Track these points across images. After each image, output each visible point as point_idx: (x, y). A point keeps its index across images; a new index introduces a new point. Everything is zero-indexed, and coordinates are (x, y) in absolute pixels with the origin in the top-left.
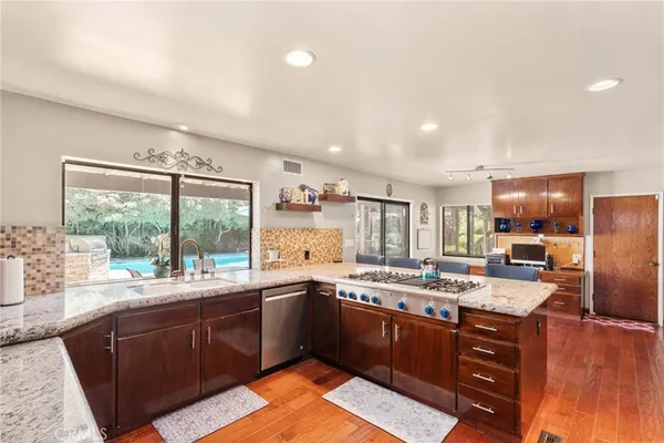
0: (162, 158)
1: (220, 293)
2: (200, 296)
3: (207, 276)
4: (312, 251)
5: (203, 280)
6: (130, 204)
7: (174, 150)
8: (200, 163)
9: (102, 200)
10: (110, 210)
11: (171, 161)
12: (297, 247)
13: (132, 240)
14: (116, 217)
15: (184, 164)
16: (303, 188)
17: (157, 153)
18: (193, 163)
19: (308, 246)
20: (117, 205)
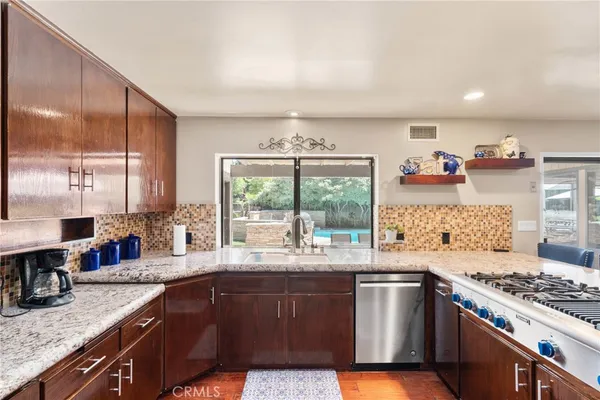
0: (280, 144)
1: (305, 270)
2: (284, 270)
3: (317, 251)
4: (453, 233)
5: (313, 253)
6: (338, 187)
7: (290, 136)
8: (314, 144)
9: (321, 184)
10: (327, 192)
11: (288, 146)
12: (429, 227)
13: (343, 215)
14: (329, 197)
15: (298, 147)
16: (437, 154)
17: (276, 140)
18: (307, 145)
19: (447, 227)
20: (330, 188)
